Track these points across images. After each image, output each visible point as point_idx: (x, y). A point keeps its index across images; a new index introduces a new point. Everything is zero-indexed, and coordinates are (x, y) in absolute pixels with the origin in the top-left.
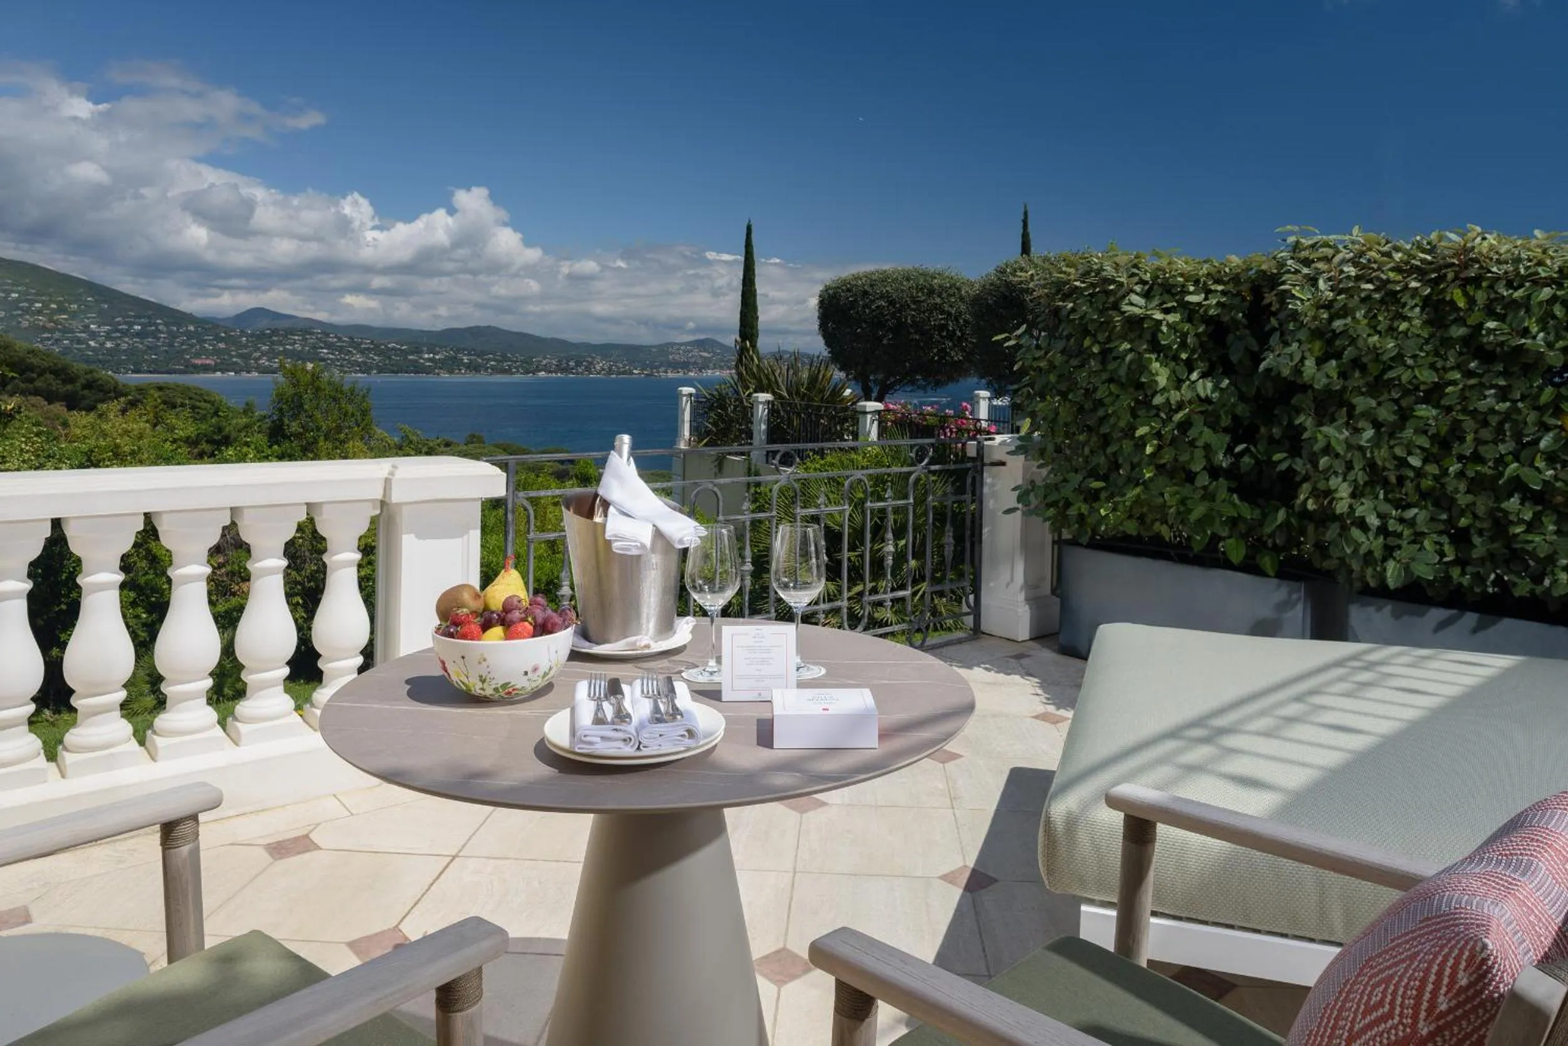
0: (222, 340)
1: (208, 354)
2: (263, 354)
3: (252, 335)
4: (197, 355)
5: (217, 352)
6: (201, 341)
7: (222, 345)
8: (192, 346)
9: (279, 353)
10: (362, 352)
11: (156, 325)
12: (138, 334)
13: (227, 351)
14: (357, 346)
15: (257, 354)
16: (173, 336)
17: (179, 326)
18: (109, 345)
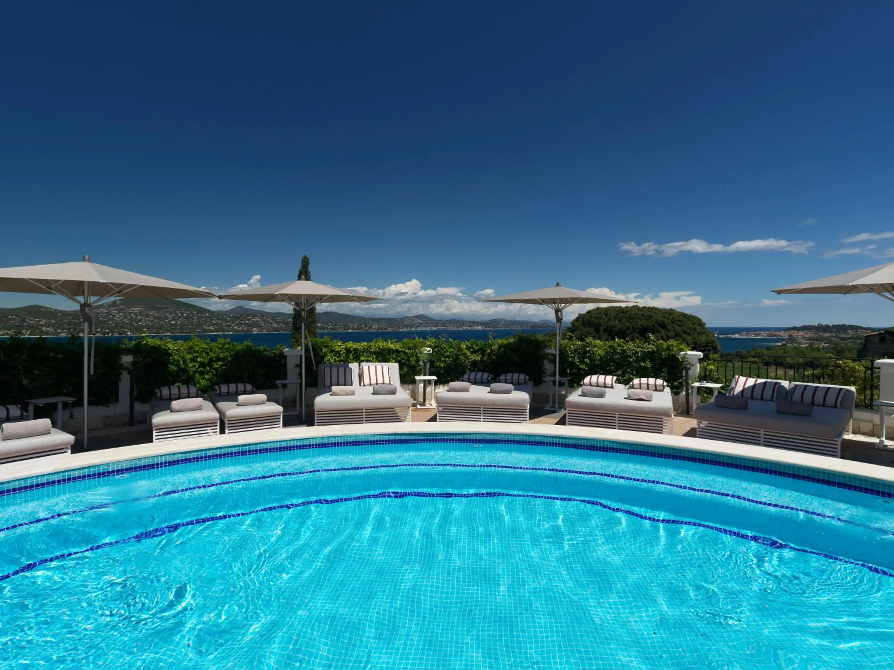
0: (219, 319)
1: (213, 325)
2: (236, 324)
3: (233, 317)
4: (209, 326)
5: (217, 324)
6: (211, 320)
7: (220, 322)
8: (207, 322)
9: (243, 324)
10: (277, 323)
11: (193, 314)
12: (185, 318)
13: (221, 324)
14: (275, 321)
15: (233, 325)
16: (200, 318)
17: (203, 314)
18: (173, 322)
